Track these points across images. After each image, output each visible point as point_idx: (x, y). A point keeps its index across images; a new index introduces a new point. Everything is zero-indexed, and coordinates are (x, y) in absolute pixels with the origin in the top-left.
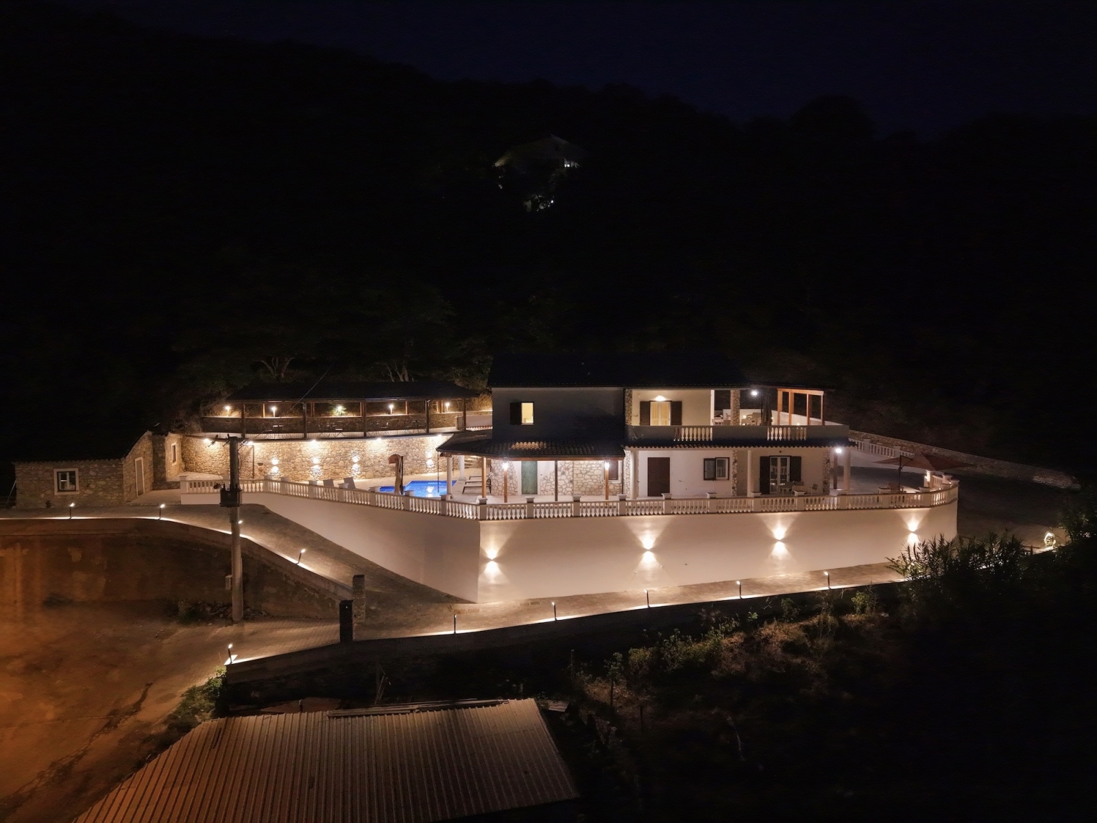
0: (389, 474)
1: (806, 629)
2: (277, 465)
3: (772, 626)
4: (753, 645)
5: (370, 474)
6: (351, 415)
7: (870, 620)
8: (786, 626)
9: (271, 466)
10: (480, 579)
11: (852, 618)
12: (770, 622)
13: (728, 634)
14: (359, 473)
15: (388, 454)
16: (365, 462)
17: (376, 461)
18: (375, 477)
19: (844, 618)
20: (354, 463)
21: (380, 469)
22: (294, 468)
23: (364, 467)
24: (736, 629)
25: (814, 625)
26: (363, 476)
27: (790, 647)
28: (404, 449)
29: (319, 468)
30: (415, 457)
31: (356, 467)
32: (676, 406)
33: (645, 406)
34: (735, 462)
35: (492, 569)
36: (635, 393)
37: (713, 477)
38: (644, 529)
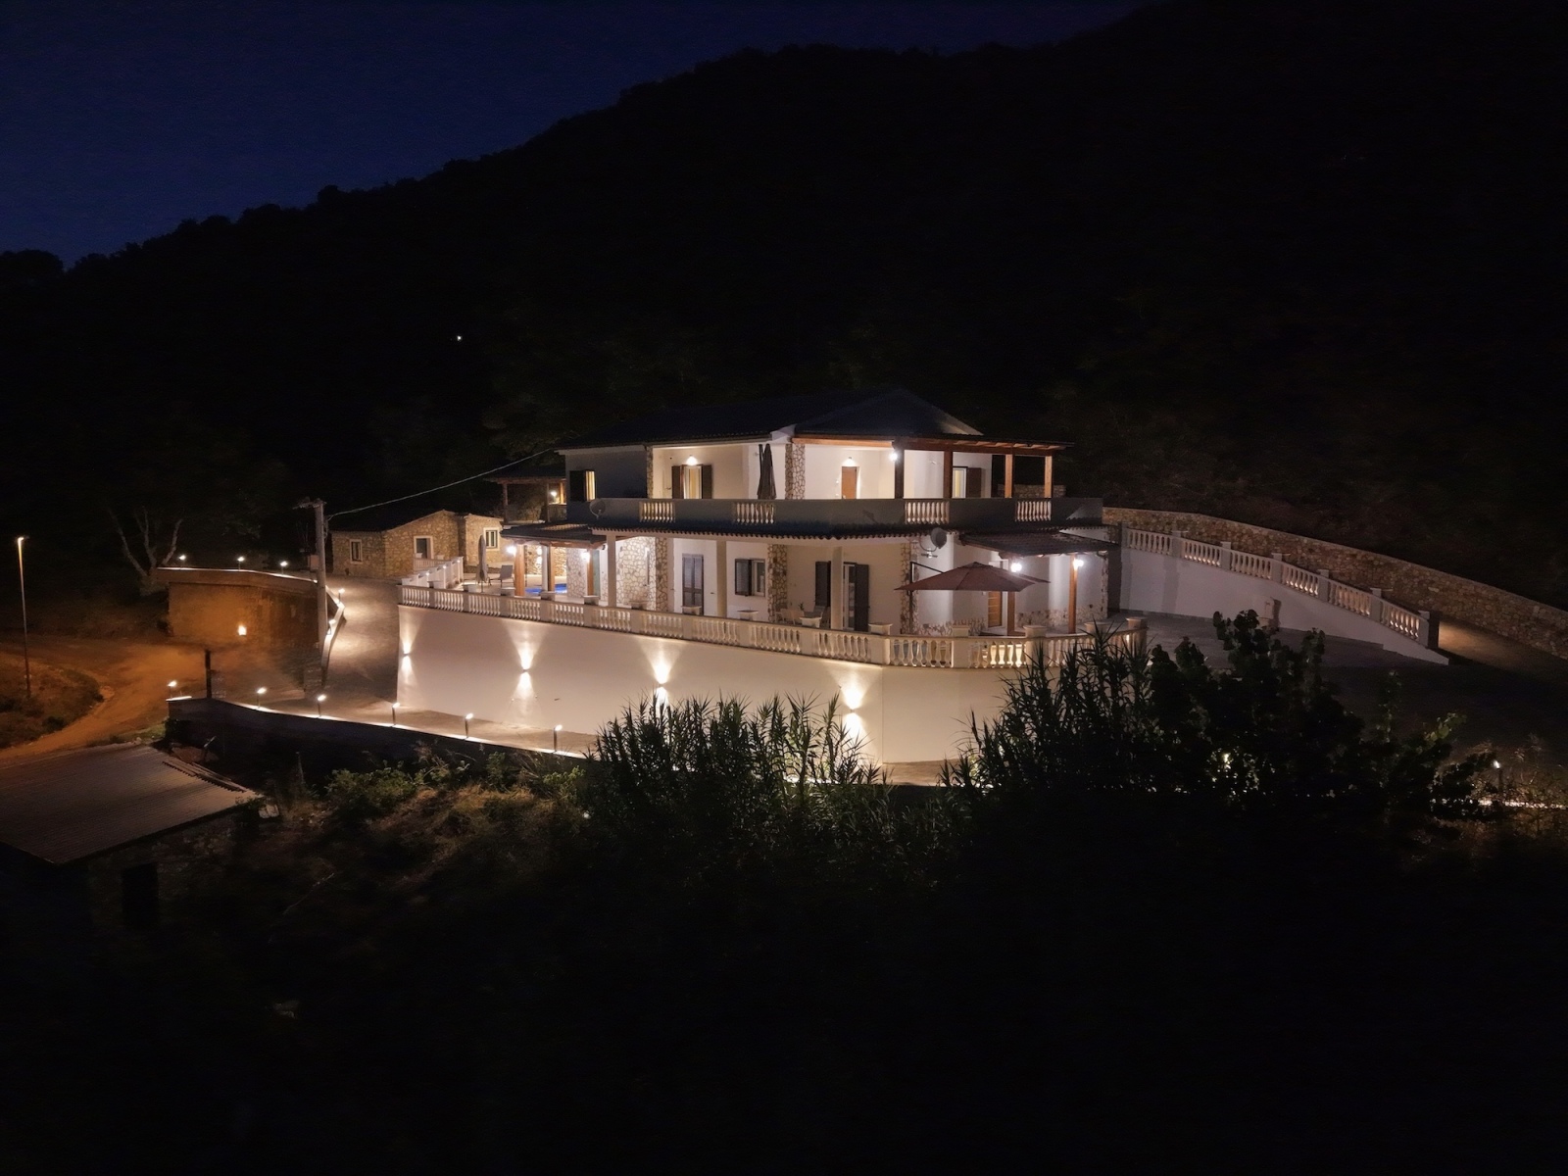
10: (399, 677)
32: (706, 472)
33: (678, 472)
34: (770, 567)
35: (406, 666)
36: (658, 452)
37: (746, 590)
38: (523, 640)
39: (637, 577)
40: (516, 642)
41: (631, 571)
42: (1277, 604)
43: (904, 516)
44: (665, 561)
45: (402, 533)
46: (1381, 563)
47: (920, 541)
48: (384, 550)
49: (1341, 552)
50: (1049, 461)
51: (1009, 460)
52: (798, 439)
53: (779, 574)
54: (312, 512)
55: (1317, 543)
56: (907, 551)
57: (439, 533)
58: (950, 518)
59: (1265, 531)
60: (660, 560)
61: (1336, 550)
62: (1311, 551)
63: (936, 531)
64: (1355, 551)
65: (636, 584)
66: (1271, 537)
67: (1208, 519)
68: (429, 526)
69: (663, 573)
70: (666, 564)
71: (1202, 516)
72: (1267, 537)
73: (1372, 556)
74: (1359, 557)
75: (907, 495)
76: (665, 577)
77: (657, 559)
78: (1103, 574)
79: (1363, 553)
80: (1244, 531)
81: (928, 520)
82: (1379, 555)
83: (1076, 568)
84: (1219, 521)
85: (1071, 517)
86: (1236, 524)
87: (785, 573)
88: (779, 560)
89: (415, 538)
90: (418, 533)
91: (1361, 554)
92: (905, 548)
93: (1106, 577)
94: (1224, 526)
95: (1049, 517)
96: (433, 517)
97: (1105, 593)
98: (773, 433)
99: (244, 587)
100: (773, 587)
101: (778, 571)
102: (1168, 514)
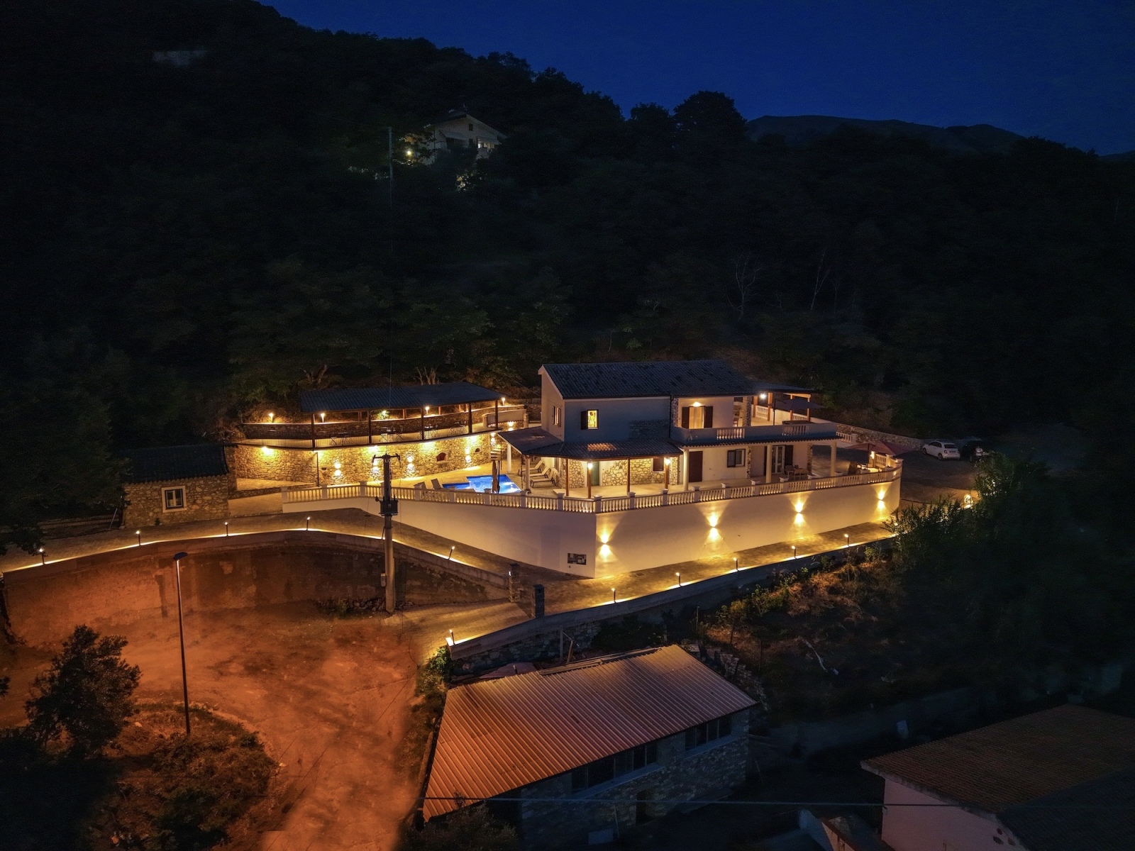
0: (437, 471)
1: (839, 576)
2: (340, 469)
3: (817, 577)
4: (809, 591)
5: (422, 472)
6: (393, 419)
7: (876, 566)
8: (825, 576)
9: (335, 469)
10: (597, 560)
11: (865, 565)
12: (815, 574)
13: (791, 585)
14: (413, 471)
15: (436, 453)
16: (418, 461)
17: (427, 459)
18: (426, 474)
19: (860, 566)
20: (409, 463)
21: (430, 467)
22: (356, 470)
23: (418, 466)
24: (795, 581)
25: (843, 573)
26: (418, 474)
27: (833, 590)
28: (448, 447)
29: (378, 469)
30: (457, 454)
31: (411, 466)
32: (709, 410)
33: (686, 411)
34: (750, 452)
35: (604, 551)
36: (681, 400)
37: (733, 464)
38: (710, 512)
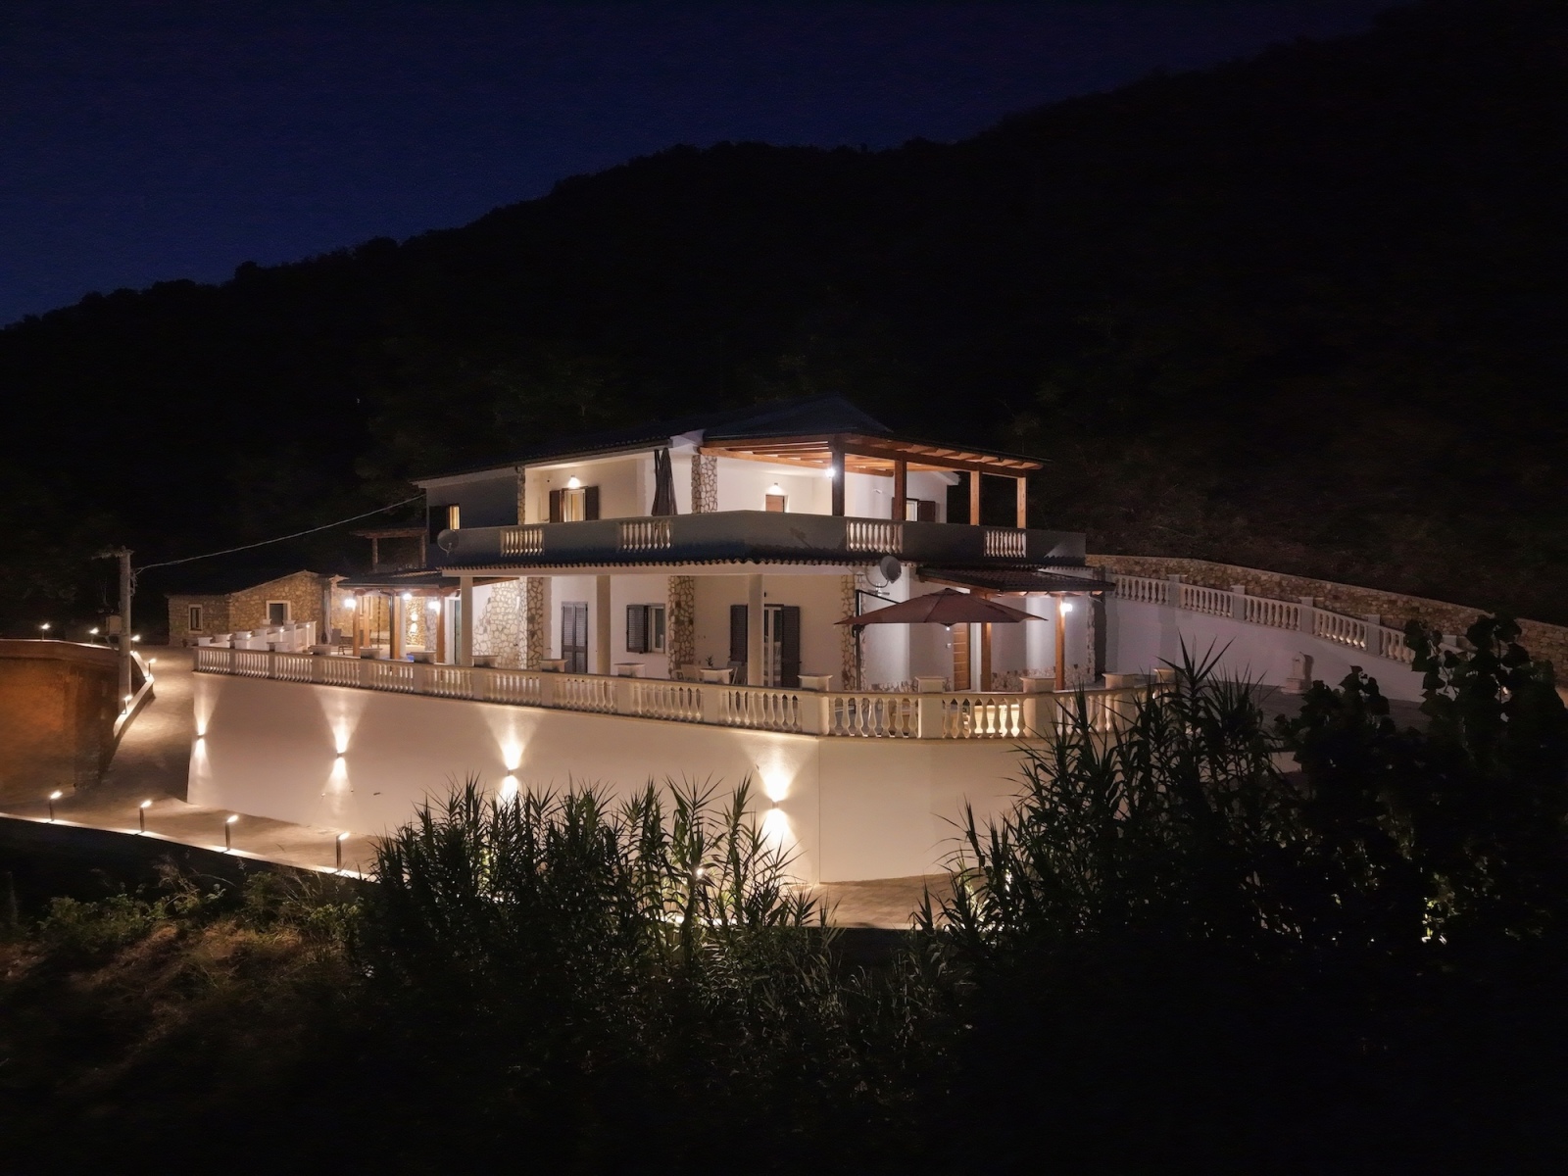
10: (191, 766)
32: (592, 495)
33: (556, 498)
34: (672, 613)
35: (200, 751)
36: (532, 473)
37: (641, 645)
38: (338, 713)
39: (507, 635)
40: (330, 717)
41: (500, 628)
42: (1309, 660)
43: (845, 539)
44: (540, 612)
45: (251, 597)
46: (1430, 610)
47: (867, 574)
48: (227, 616)
49: (1377, 598)
50: (1022, 484)
51: (975, 480)
52: (708, 450)
53: (683, 623)
54: (115, 563)
55: (1343, 588)
56: (850, 585)
57: (299, 597)
58: (904, 545)
59: (1277, 576)
60: (533, 611)
61: (1370, 596)
62: (1336, 598)
63: (886, 560)
64: (1394, 596)
65: (506, 644)
66: (1284, 583)
67: (1204, 565)
68: (287, 589)
69: (536, 627)
70: (541, 616)
71: (1196, 561)
72: (1279, 584)
73: (1416, 602)
74: (1400, 603)
75: (849, 512)
76: (539, 633)
77: (529, 610)
78: (1089, 627)
79: (1405, 598)
80: (1249, 578)
81: (876, 547)
82: (1427, 601)
83: (1063, 615)
84: (1218, 567)
85: (1050, 555)
86: (1239, 569)
87: (691, 622)
88: (683, 604)
89: (268, 603)
90: (272, 598)
91: (1402, 599)
92: (846, 582)
93: (1092, 630)
94: (1224, 572)
95: (1024, 553)
96: (291, 579)
97: (1092, 651)
98: (675, 439)
99: (50, 660)
100: (675, 640)
101: (682, 618)
102: (1154, 560)
